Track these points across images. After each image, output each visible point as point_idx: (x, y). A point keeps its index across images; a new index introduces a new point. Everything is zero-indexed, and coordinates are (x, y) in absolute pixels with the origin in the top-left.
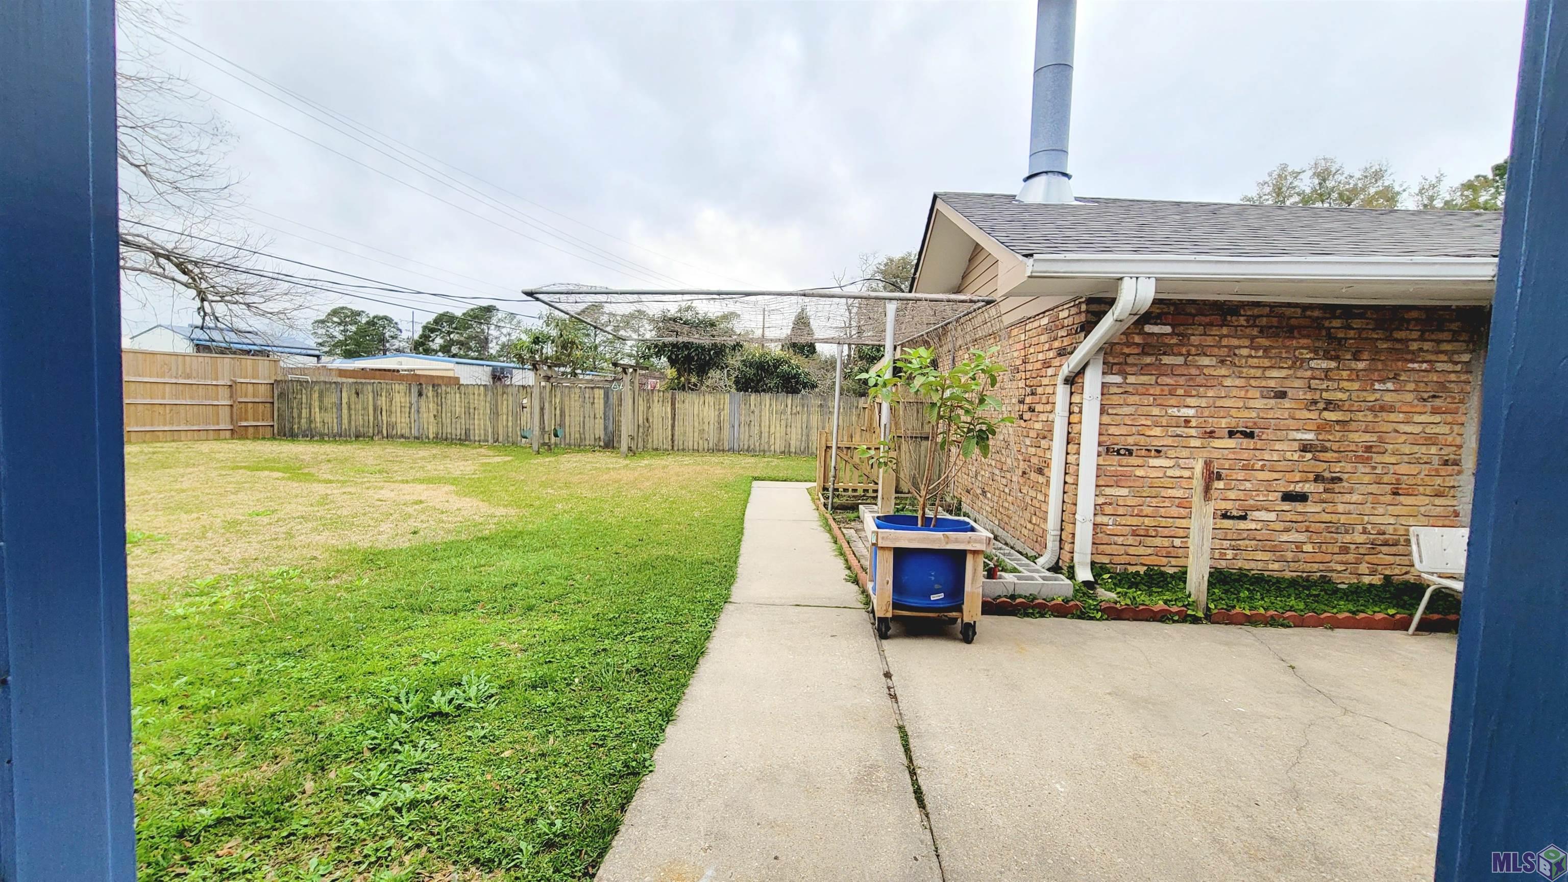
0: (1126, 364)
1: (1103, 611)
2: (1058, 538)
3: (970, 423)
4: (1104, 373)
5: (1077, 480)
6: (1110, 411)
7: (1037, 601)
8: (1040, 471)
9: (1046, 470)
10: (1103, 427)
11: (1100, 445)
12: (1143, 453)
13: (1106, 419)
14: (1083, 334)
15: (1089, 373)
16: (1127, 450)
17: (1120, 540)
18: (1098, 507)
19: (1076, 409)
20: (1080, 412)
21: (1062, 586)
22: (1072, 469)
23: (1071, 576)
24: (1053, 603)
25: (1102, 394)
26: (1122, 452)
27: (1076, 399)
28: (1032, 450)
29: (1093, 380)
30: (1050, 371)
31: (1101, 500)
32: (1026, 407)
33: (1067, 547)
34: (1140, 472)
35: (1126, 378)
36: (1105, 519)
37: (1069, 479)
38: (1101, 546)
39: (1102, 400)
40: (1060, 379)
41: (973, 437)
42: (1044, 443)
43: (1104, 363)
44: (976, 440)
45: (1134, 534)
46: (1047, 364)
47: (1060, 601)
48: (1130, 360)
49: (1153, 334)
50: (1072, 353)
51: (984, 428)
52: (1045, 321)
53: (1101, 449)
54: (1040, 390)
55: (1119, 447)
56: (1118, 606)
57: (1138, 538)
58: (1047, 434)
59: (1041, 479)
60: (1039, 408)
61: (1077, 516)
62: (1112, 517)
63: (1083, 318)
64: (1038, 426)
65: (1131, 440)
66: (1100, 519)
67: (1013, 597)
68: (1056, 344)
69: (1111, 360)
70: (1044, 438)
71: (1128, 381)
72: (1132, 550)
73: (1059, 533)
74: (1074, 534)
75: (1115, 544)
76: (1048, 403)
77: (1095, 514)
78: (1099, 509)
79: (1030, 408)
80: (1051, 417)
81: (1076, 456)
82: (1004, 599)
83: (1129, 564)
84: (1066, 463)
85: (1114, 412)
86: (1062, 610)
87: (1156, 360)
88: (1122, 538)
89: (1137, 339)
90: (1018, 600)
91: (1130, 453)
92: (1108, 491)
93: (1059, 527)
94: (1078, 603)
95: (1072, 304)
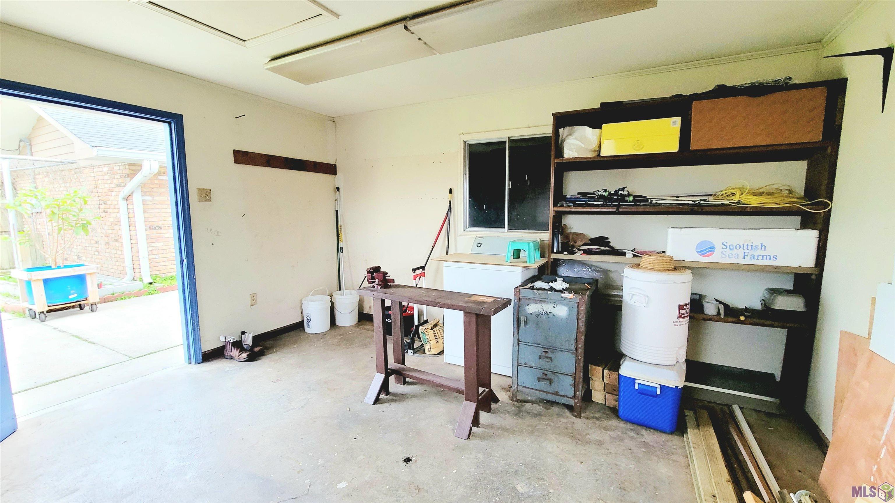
0: (152, 192)
1: (158, 290)
2: (132, 268)
3: (77, 220)
4: (142, 196)
5: (137, 241)
6: (148, 211)
7: (126, 293)
8: (116, 240)
9: (120, 240)
10: (146, 219)
11: (146, 226)
12: (167, 228)
13: (147, 215)
14: (129, 179)
15: (134, 195)
16: (160, 227)
17: (162, 264)
18: (149, 252)
19: (131, 211)
20: (134, 212)
21: (137, 286)
22: (134, 237)
23: (141, 280)
24: (134, 292)
25: (143, 205)
26: (157, 228)
27: (130, 207)
28: (110, 231)
29: (137, 198)
30: (114, 194)
31: (150, 249)
32: (102, 211)
33: (137, 271)
34: (166, 235)
35: (154, 198)
36: (154, 257)
37: (133, 242)
38: (154, 268)
39: (143, 207)
40: (120, 198)
41: (80, 226)
42: (116, 227)
43: (141, 191)
44: (81, 227)
45: (169, 261)
46: (111, 190)
47: (137, 290)
48: (154, 190)
49: (162, 180)
50: (125, 186)
51: (85, 222)
52: (106, 169)
53: (146, 227)
54: (109, 202)
55: (155, 226)
56: (164, 287)
57: (170, 262)
58: (117, 222)
59: (117, 244)
60: (109, 211)
61: (139, 257)
62: (157, 255)
63: (128, 171)
64: (111, 219)
65: (160, 223)
66: (151, 257)
67: (113, 294)
68: (115, 181)
69: (145, 190)
70: (116, 225)
71: (155, 199)
72: (169, 267)
73: (132, 266)
74: (139, 265)
75: (160, 266)
76: (115, 208)
77: (149, 255)
78: (150, 252)
79: (104, 211)
80: (118, 215)
81: (135, 231)
82: (109, 295)
83: (168, 273)
84: (130, 235)
85: (150, 212)
86: (139, 294)
87: (166, 190)
88: (163, 263)
89: (156, 182)
90: (116, 295)
91: (161, 228)
92: (153, 244)
93: (132, 264)
94: (147, 290)
95: (121, 164)
